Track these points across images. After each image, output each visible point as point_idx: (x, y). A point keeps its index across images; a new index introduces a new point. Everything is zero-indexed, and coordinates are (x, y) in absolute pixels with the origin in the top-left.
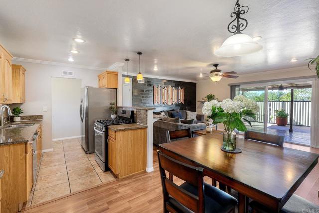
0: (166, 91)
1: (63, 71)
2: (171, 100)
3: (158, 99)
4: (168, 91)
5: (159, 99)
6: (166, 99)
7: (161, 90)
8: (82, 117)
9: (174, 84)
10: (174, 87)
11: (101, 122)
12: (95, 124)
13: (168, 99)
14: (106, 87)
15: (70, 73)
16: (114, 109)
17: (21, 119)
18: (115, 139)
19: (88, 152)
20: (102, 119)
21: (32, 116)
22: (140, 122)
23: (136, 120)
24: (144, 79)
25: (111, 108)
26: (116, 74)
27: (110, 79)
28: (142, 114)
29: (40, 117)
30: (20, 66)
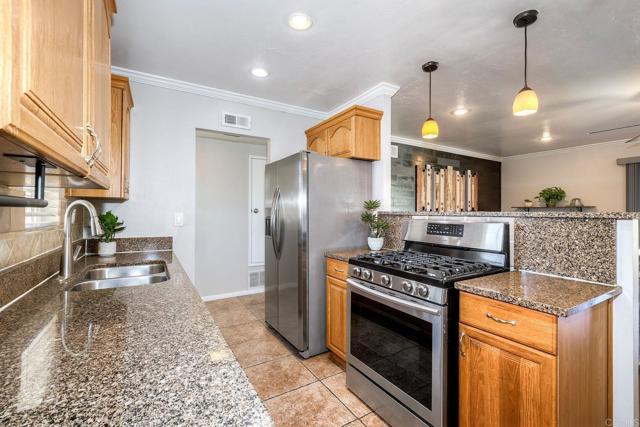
0: (442, 179)
1: (225, 114)
2: (453, 203)
3: (426, 198)
4: (446, 180)
5: (429, 200)
6: (442, 200)
7: (432, 178)
9: (458, 164)
10: (457, 169)
13: (446, 200)
14: (353, 155)
15: (242, 121)
19: (307, 354)
22: (554, 269)
23: (519, 258)
24: (397, 147)
25: (367, 218)
26: (377, 116)
27: (362, 130)
28: (568, 236)
29: (166, 242)
30: (125, 81)
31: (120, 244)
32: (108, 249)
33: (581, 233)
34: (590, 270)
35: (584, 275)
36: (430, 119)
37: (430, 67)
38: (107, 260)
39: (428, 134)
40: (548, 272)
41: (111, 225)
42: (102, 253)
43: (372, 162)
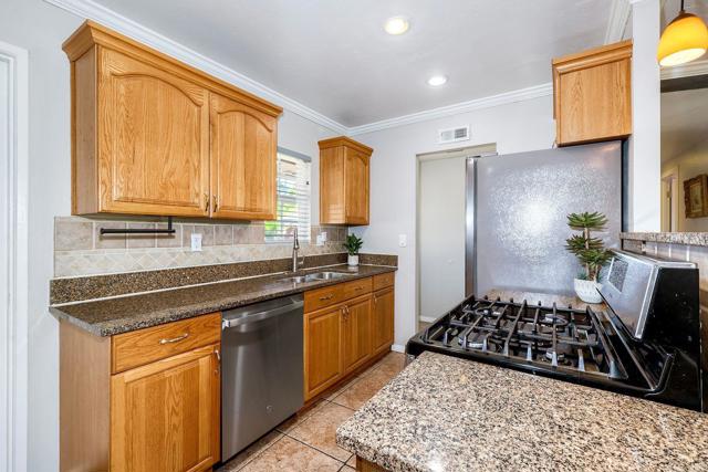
1: (440, 132)
14: (559, 142)
15: (460, 133)
17: (359, 261)
21: (379, 256)
29: (393, 260)
30: (344, 139)
31: (362, 258)
32: (353, 261)
38: (352, 269)
41: (354, 244)
42: (350, 263)
43: (624, 140)
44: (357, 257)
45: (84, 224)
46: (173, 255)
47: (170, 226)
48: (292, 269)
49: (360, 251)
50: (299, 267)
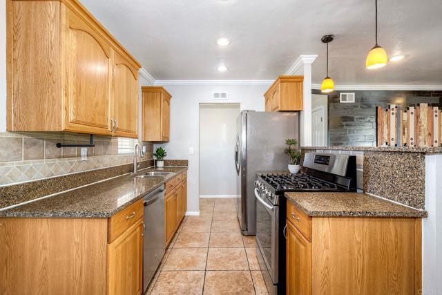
1: (213, 93)
2: (428, 139)
3: (389, 135)
4: (417, 117)
5: (393, 135)
6: (412, 135)
7: (398, 116)
8: (238, 165)
9: (436, 100)
10: (434, 105)
11: (268, 181)
12: (257, 182)
13: (417, 135)
14: (280, 109)
15: (224, 95)
16: (293, 153)
17: (164, 164)
18: (310, 241)
19: (246, 233)
20: (270, 174)
21: (176, 161)
22: (384, 193)
23: (366, 183)
24: (354, 94)
25: (288, 151)
26: (299, 80)
27: (287, 91)
28: (392, 166)
29: (185, 163)
30: (161, 88)
31: (166, 162)
32: (160, 164)
33: (400, 164)
34: (404, 196)
35: (401, 200)
36: (328, 78)
37: (328, 39)
38: (160, 169)
39: (325, 89)
40: (381, 196)
41: (161, 154)
42: (158, 166)
43: (299, 112)
44: (163, 162)
45: (17, 139)
46: (71, 163)
47: (91, 141)
48: (133, 171)
49: (165, 158)
50: (138, 169)
